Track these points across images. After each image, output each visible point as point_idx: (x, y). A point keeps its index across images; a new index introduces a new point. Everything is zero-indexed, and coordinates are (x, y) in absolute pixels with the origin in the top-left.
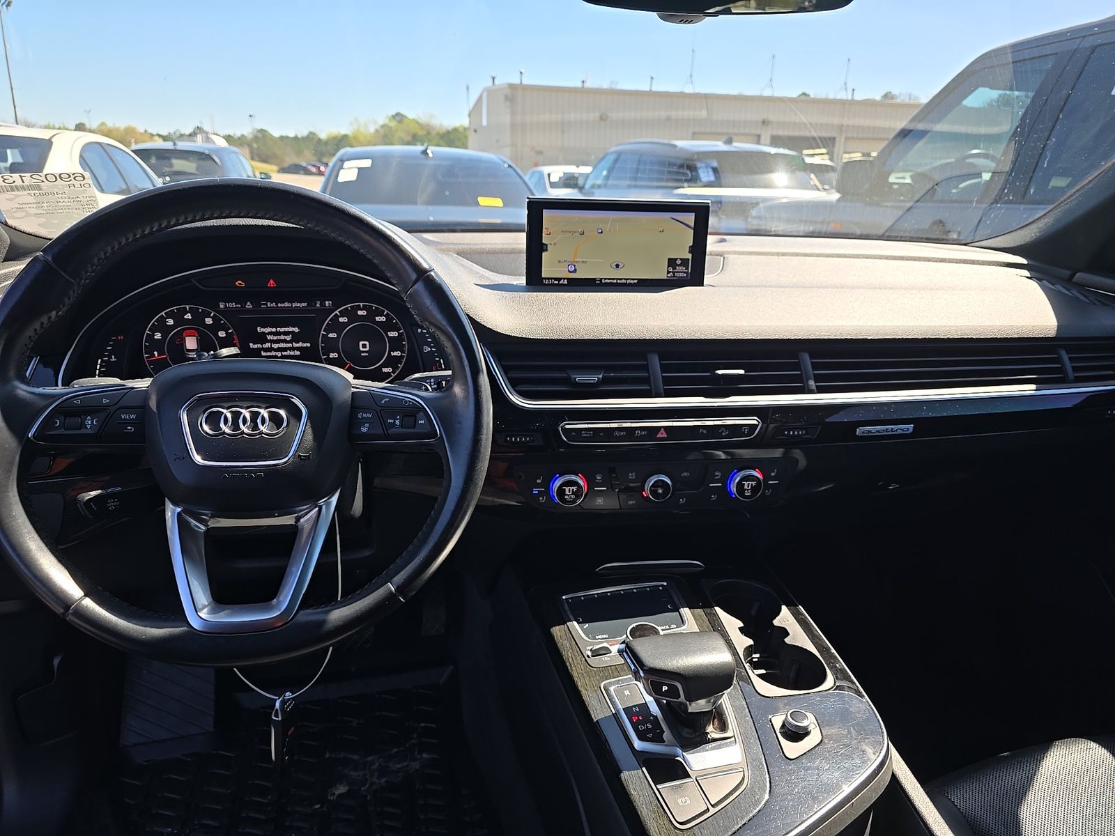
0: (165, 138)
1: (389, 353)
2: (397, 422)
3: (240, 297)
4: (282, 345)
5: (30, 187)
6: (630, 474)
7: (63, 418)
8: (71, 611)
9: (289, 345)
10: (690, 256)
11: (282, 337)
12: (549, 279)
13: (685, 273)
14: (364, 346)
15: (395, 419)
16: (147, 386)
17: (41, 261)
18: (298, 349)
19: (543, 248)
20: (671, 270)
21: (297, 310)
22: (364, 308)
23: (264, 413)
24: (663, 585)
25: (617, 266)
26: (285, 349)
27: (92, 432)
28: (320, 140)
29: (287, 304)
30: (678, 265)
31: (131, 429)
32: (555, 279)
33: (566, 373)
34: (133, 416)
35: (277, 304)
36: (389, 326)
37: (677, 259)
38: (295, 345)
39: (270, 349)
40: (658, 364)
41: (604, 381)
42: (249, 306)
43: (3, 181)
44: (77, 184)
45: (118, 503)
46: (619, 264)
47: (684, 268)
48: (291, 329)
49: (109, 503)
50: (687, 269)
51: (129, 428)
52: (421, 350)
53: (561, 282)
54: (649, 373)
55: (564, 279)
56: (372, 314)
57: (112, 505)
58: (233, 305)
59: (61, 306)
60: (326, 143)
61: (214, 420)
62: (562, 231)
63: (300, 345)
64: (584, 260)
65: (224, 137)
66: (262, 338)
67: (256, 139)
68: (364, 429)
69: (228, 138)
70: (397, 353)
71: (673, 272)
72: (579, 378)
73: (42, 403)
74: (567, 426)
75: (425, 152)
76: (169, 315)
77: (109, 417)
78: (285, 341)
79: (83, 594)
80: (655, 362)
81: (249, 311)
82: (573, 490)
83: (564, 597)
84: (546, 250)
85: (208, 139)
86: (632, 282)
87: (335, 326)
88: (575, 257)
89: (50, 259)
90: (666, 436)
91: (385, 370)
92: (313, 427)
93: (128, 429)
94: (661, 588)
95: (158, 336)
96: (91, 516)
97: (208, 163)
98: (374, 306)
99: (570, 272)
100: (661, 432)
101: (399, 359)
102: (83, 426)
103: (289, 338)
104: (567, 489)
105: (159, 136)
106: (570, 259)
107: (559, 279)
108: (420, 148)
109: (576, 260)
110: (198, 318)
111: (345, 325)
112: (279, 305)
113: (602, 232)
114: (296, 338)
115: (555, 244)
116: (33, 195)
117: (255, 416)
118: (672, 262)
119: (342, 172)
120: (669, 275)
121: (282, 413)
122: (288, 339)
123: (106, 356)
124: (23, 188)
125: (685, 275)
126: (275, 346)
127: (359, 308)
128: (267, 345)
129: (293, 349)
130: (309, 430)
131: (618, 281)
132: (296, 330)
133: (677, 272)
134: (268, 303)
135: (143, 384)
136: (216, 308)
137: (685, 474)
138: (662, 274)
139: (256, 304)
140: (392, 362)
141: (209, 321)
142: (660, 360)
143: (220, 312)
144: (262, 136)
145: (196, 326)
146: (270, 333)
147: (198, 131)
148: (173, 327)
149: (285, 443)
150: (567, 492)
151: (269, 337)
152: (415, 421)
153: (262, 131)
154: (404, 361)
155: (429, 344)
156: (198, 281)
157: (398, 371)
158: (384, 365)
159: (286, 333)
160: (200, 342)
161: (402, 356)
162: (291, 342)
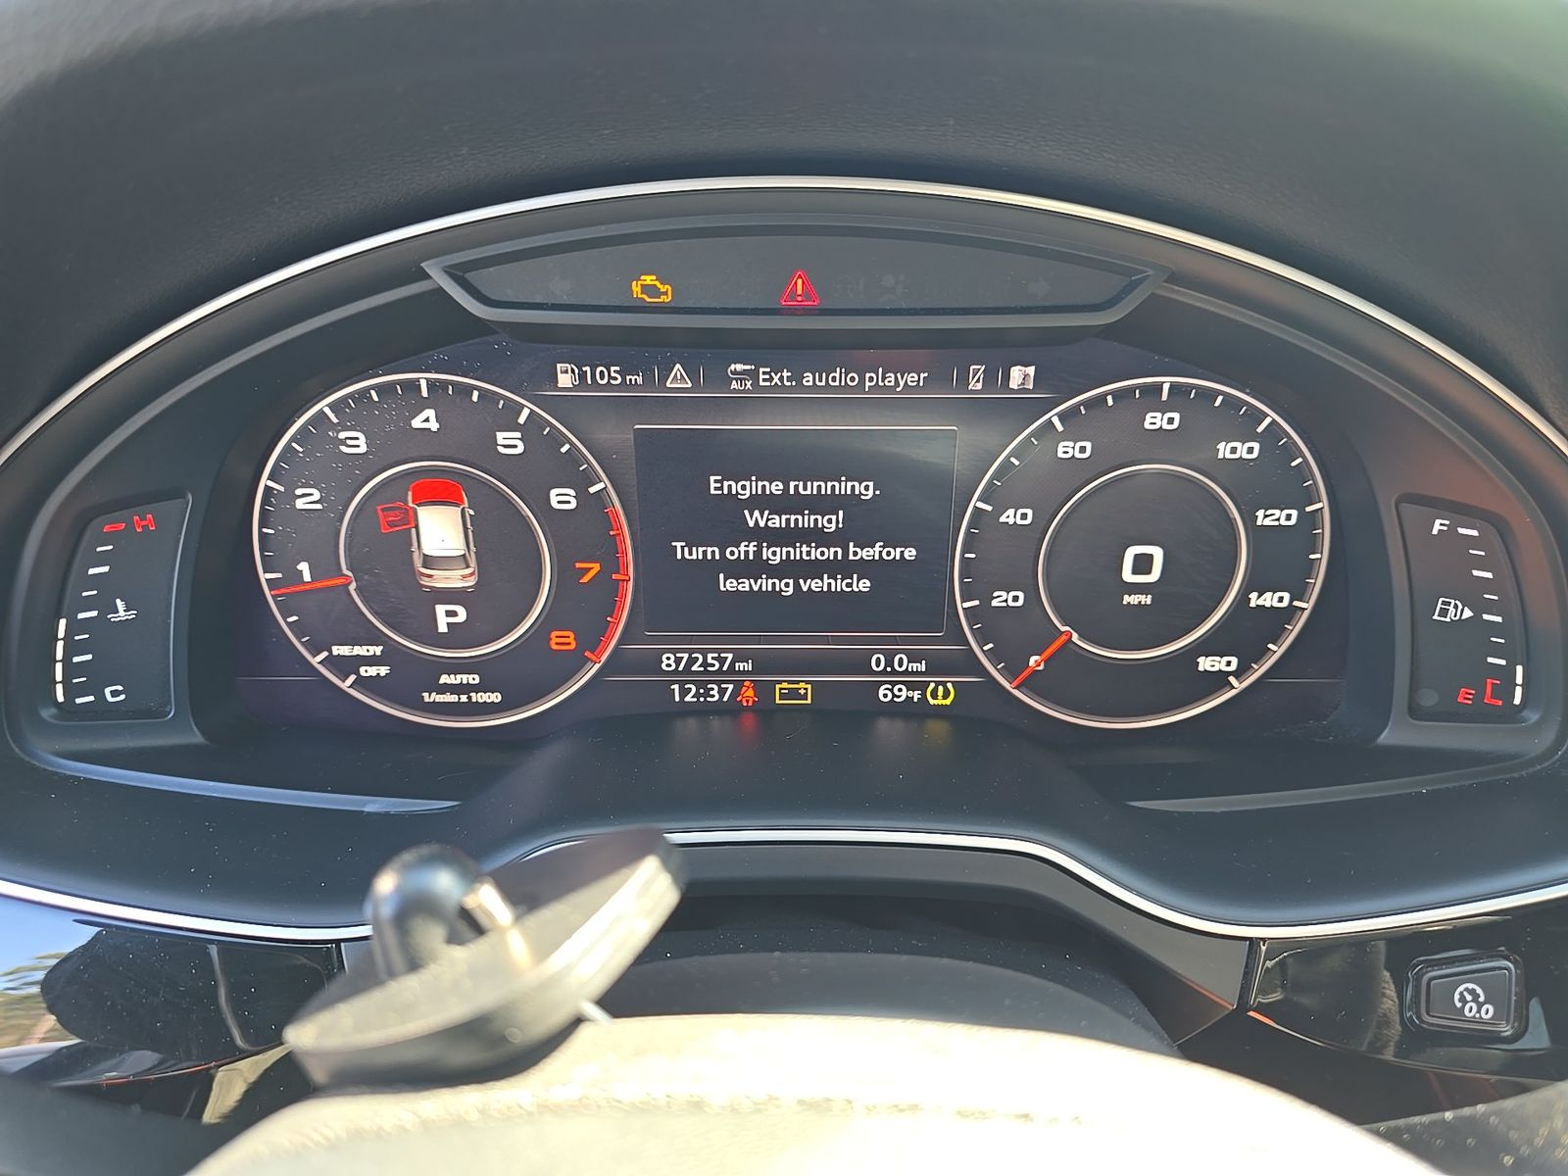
1: (1242, 598)
3: (642, 343)
4: (801, 552)
9: (832, 553)
11: (806, 520)
14: (1143, 564)
18: (863, 568)
21: (883, 403)
22: (1177, 400)
26: (815, 569)
29: (838, 379)
35: (797, 377)
36: (1266, 480)
38: (856, 553)
39: (755, 568)
42: (678, 379)
48: (844, 487)
56: (1207, 426)
58: (613, 377)
63: (876, 552)
66: (724, 522)
70: (1272, 599)
76: (347, 414)
78: (817, 536)
81: (678, 405)
87: (1036, 477)
91: (1205, 663)
95: (309, 498)
98: (1223, 393)
103: (831, 523)
110: (468, 430)
111: (1079, 471)
112: (809, 379)
114: (864, 524)
122: (830, 530)
126: (774, 555)
127: (1152, 399)
128: (744, 550)
129: (843, 568)
132: (866, 490)
134: (763, 372)
139: (710, 371)
140: (1246, 633)
141: (510, 444)
143: (558, 404)
145: (461, 465)
146: (760, 502)
148: (366, 466)
151: (754, 519)
154: (1294, 630)
155: (1471, 595)
156: (457, 274)
157: (1259, 670)
158: (1206, 647)
159: (821, 504)
160: (478, 531)
161: (1291, 612)
162: (838, 539)
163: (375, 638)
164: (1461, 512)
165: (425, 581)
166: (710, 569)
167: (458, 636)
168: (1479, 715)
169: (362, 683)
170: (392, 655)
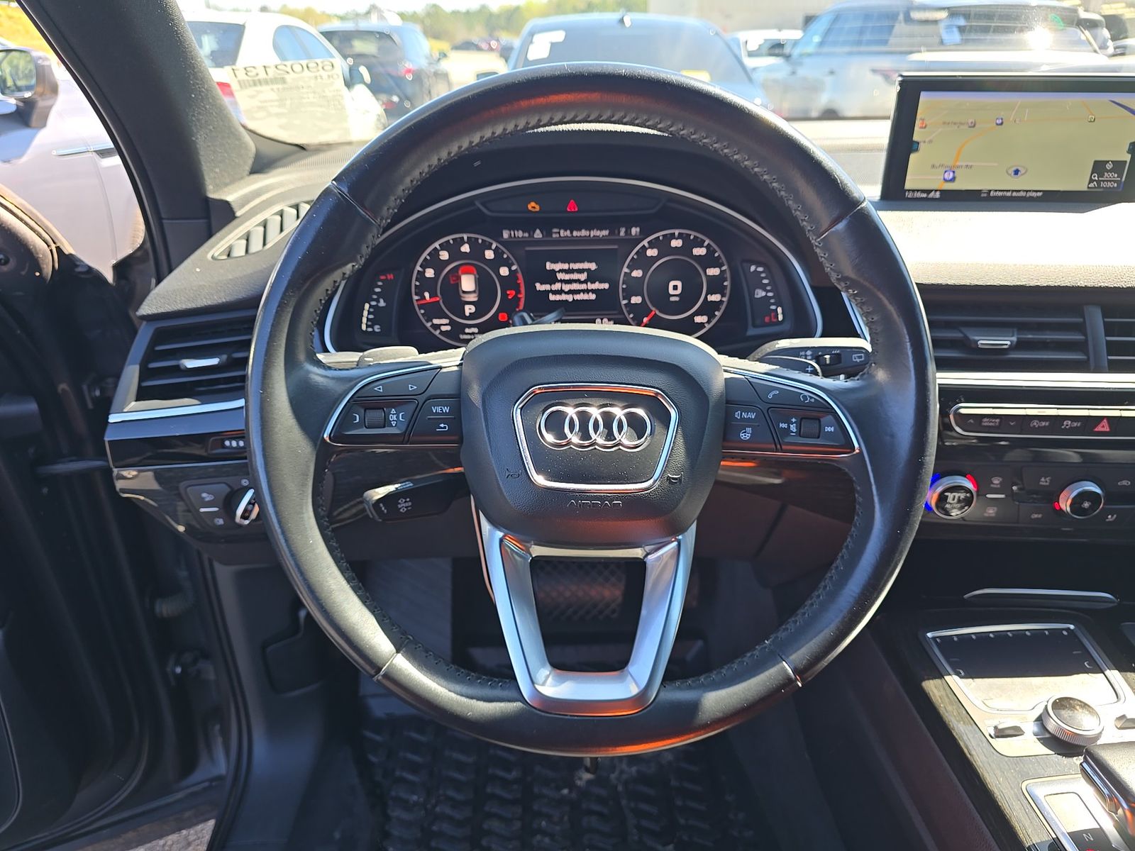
0: (342, 18)
1: (706, 298)
2: (793, 428)
3: (528, 223)
4: (575, 286)
5: (274, 81)
6: (1043, 479)
7: (363, 411)
8: (382, 673)
9: (583, 287)
10: (1128, 158)
11: (575, 276)
12: (913, 191)
13: (1115, 181)
14: (675, 288)
15: (789, 423)
16: (458, 363)
17: (335, 194)
18: (593, 291)
19: (912, 147)
20: (1096, 178)
21: (597, 240)
22: (680, 236)
23: (618, 412)
24: (1069, 629)
25: (1016, 172)
26: (578, 292)
27: (398, 432)
28: (491, 15)
29: (584, 233)
30: (1108, 171)
31: (445, 428)
32: (923, 191)
33: (962, 332)
34: (446, 409)
35: (572, 233)
36: (709, 261)
37: (1108, 162)
38: (591, 286)
39: (560, 292)
40: (1102, 322)
41: (1019, 346)
42: (538, 234)
43: (246, 74)
44: (324, 74)
45: (410, 504)
46: (1020, 169)
47: (1116, 175)
48: (586, 265)
49: (400, 503)
50: (1120, 176)
51: (442, 425)
52: (752, 294)
53: (931, 195)
54: (1085, 334)
55: (936, 191)
56: (689, 244)
57: (403, 505)
58: (520, 234)
59: (359, 257)
60: (499, 16)
61: (555, 423)
62: (944, 123)
63: (597, 286)
64: (970, 164)
65: (398, 14)
66: (551, 277)
67: (428, 15)
68: (745, 436)
69: (402, 15)
70: (715, 298)
71: (1098, 182)
72: (984, 341)
73: (339, 388)
74: (963, 411)
75: (622, 21)
76: (443, 247)
77: (418, 409)
78: (578, 281)
79: (395, 651)
80: (1096, 319)
81: (538, 242)
82: (959, 497)
83: (929, 635)
84: (917, 150)
85: (382, 17)
86: (1034, 194)
87: (642, 261)
88: (956, 161)
89: (345, 190)
90: (1108, 430)
91: (698, 319)
92: (685, 437)
93: (442, 428)
94: (1065, 633)
95: (430, 273)
96: (380, 520)
97: (388, 43)
98: (693, 234)
99: (945, 180)
100: (1101, 425)
101: (717, 305)
102: (386, 423)
103: (583, 277)
104: (950, 495)
105: (336, 16)
106: (950, 163)
107: (929, 192)
108: (615, 16)
109: (958, 164)
110: (478, 250)
111: (654, 259)
112: (575, 233)
113: (1002, 124)
114: (592, 277)
115: (930, 142)
116: (276, 90)
117: (608, 418)
118: (1099, 167)
119: (531, 47)
120: (1092, 185)
121: (640, 412)
122: (583, 279)
123: (374, 300)
124: (266, 82)
125: (1116, 185)
126: (566, 287)
127: (672, 236)
128: (557, 286)
129: (587, 291)
130: (680, 441)
131: (1014, 194)
132: (593, 266)
133: (1103, 181)
134: (562, 232)
135: (449, 360)
136: (497, 236)
137: (1125, 483)
138: (1081, 184)
139: (547, 232)
140: (708, 309)
141: (489, 255)
142: (1104, 316)
143: (504, 243)
144: (434, 12)
145: (475, 261)
146: (561, 271)
147: (373, 8)
148: (447, 262)
149: (651, 456)
150: (950, 500)
151: (560, 276)
152: (820, 428)
153: (435, 6)
154: (723, 307)
155: (763, 287)
156: (483, 204)
157: (714, 321)
158: (697, 313)
159: (580, 271)
160: (479, 283)
161: (721, 302)
162: (585, 282)
163: (446, 317)
164: (758, 264)
165: (463, 299)
166: (547, 293)
167: (472, 317)
168: (772, 324)
169: (442, 333)
170: (452, 323)
